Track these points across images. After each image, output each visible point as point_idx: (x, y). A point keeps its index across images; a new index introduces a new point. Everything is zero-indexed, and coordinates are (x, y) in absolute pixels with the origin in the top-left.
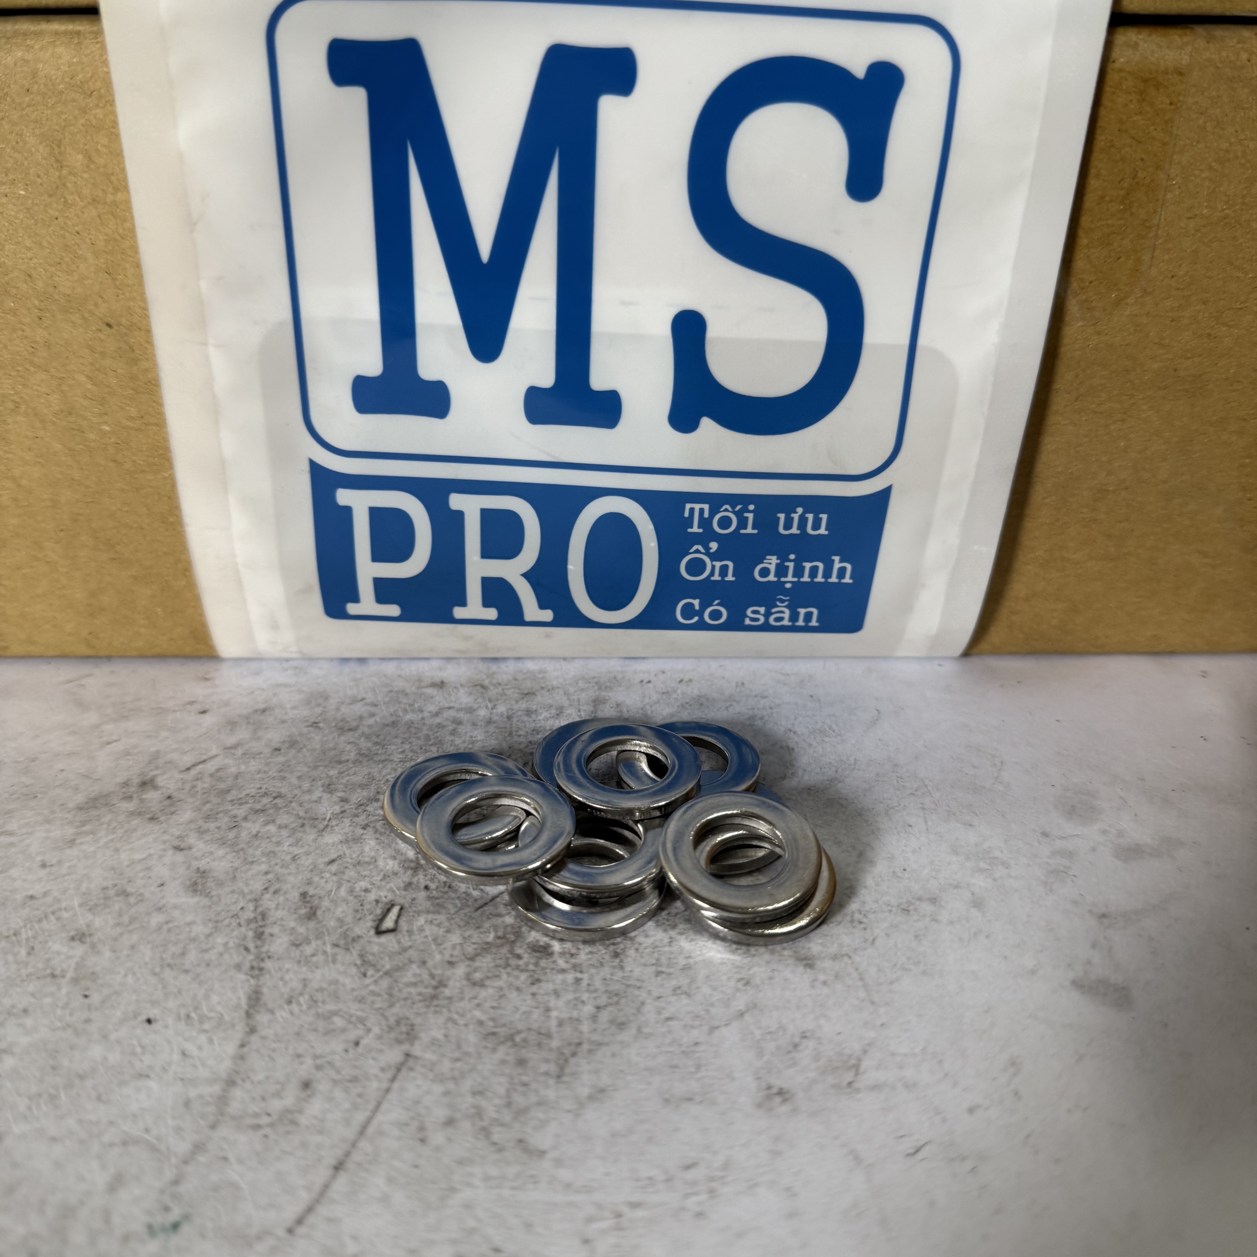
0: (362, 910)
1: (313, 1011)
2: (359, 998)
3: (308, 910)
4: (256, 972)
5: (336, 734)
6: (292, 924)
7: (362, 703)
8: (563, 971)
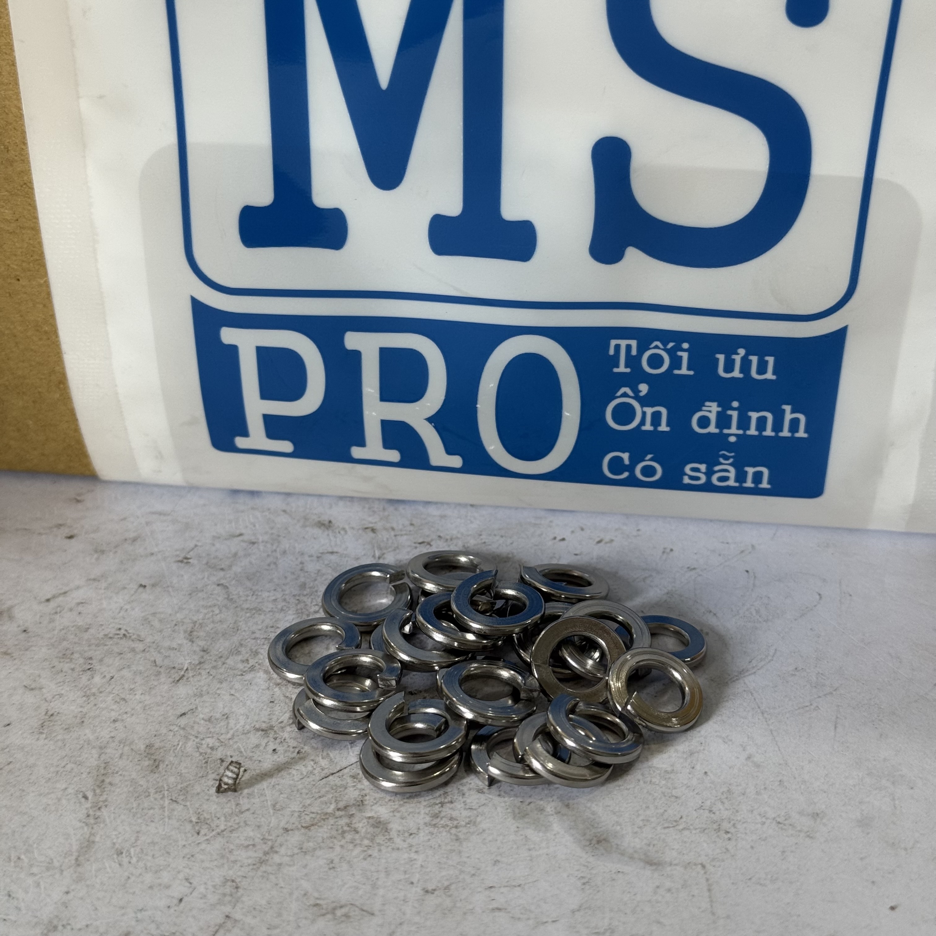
0: (206, 767)
1: (141, 864)
2: (188, 856)
3: (151, 762)
4: (92, 821)
5: (206, 574)
6: (134, 775)
7: (240, 538)
8: (398, 849)
